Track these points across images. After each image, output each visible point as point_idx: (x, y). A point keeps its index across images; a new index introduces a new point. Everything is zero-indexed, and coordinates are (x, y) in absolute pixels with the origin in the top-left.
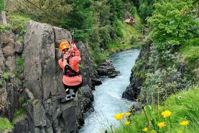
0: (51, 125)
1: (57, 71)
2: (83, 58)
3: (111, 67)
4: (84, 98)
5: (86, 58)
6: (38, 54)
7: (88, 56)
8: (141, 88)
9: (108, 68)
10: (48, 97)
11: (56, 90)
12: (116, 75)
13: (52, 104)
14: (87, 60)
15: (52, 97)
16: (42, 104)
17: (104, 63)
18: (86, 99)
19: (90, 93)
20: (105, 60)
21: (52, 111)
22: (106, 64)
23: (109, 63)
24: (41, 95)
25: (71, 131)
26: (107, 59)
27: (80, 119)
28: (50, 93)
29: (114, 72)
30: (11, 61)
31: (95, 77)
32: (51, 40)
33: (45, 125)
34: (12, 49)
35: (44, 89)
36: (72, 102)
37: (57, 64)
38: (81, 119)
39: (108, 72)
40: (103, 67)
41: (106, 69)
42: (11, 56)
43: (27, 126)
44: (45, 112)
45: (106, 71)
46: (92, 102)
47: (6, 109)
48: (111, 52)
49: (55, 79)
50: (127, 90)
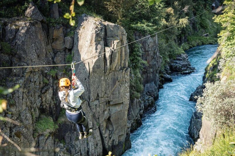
0: (97, 127)
1: (105, 72)
2: (150, 53)
3: (185, 62)
4: (147, 96)
5: (154, 53)
6: (86, 52)
7: (156, 52)
8: (198, 97)
9: (183, 63)
10: (96, 98)
11: (105, 92)
12: (190, 71)
13: (99, 105)
14: (155, 56)
15: (100, 98)
16: (89, 105)
17: (179, 58)
18: (149, 98)
19: (154, 91)
20: (180, 54)
21: (99, 113)
22: (181, 59)
23: (185, 58)
24: (88, 95)
25: (120, 135)
26: (183, 53)
27: (136, 120)
28: (98, 94)
29: (189, 68)
30: (59, 57)
31: (165, 73)
32: (100, 37)
33: (91, 126)
34: (61, 44)
35: (91, 90)
36: (122, 105)
37: (106, 64)
38: (138, 120)
39: (182, 67)
40: (178, 62)
41: (180, 64)
42: (61, 52)
43: (73, 126)
44: (91, 114)
45: (179, 67)
46: (155, 101)
47: (50, 107)
48: (191, 45)
49: (104, 79)
50: (197, 90)
